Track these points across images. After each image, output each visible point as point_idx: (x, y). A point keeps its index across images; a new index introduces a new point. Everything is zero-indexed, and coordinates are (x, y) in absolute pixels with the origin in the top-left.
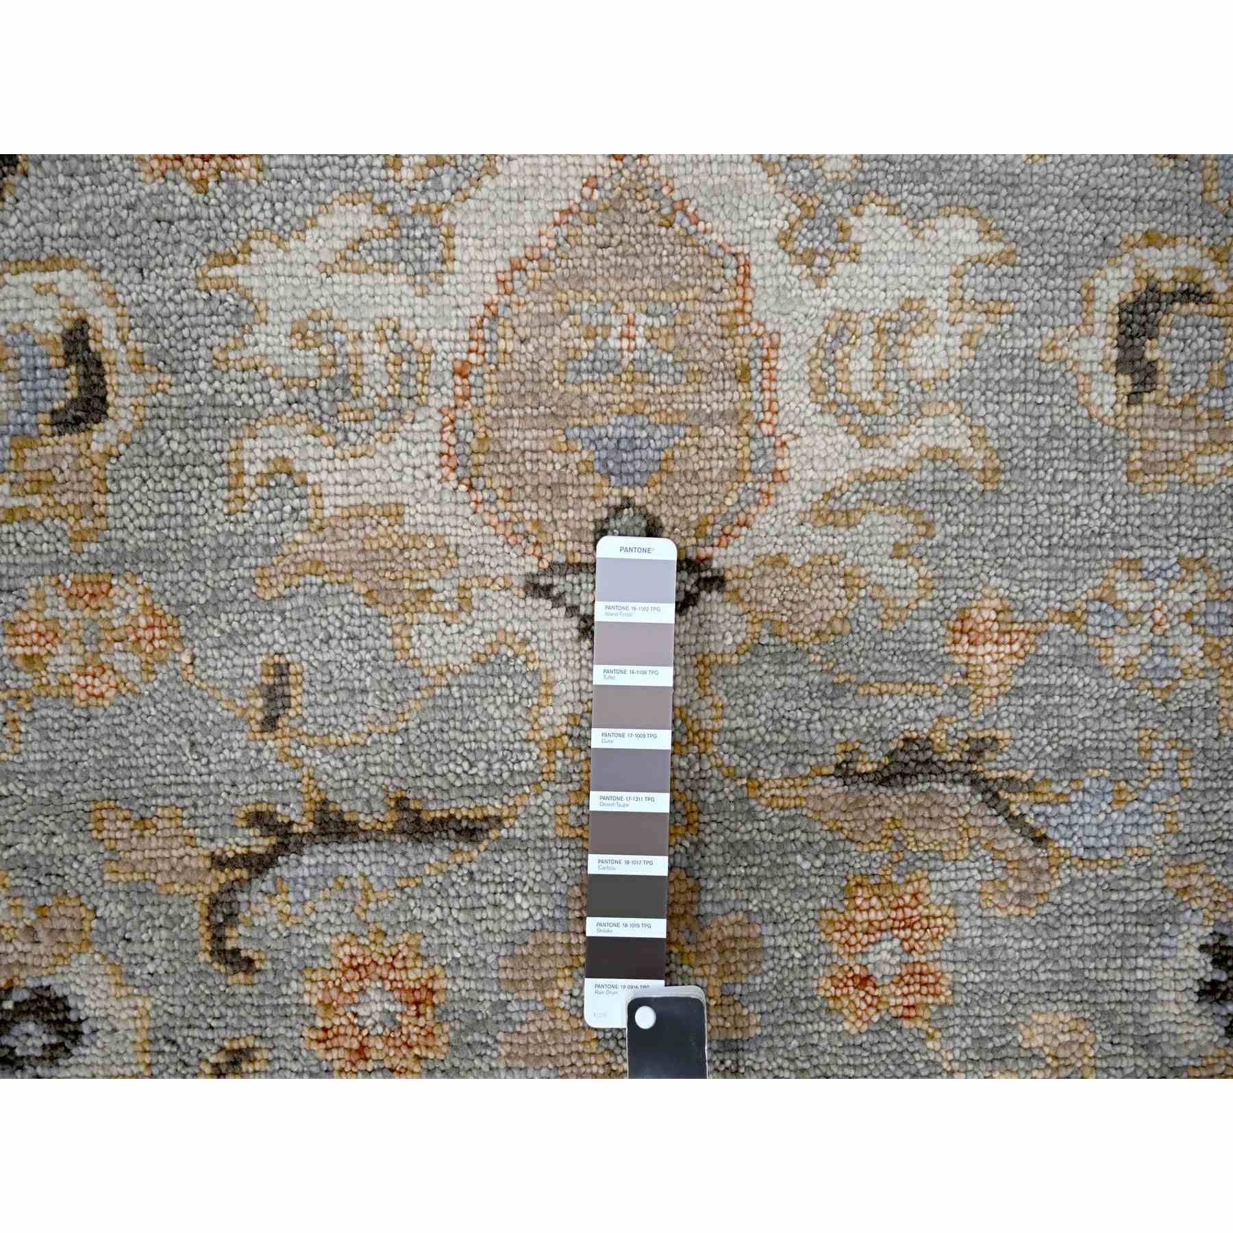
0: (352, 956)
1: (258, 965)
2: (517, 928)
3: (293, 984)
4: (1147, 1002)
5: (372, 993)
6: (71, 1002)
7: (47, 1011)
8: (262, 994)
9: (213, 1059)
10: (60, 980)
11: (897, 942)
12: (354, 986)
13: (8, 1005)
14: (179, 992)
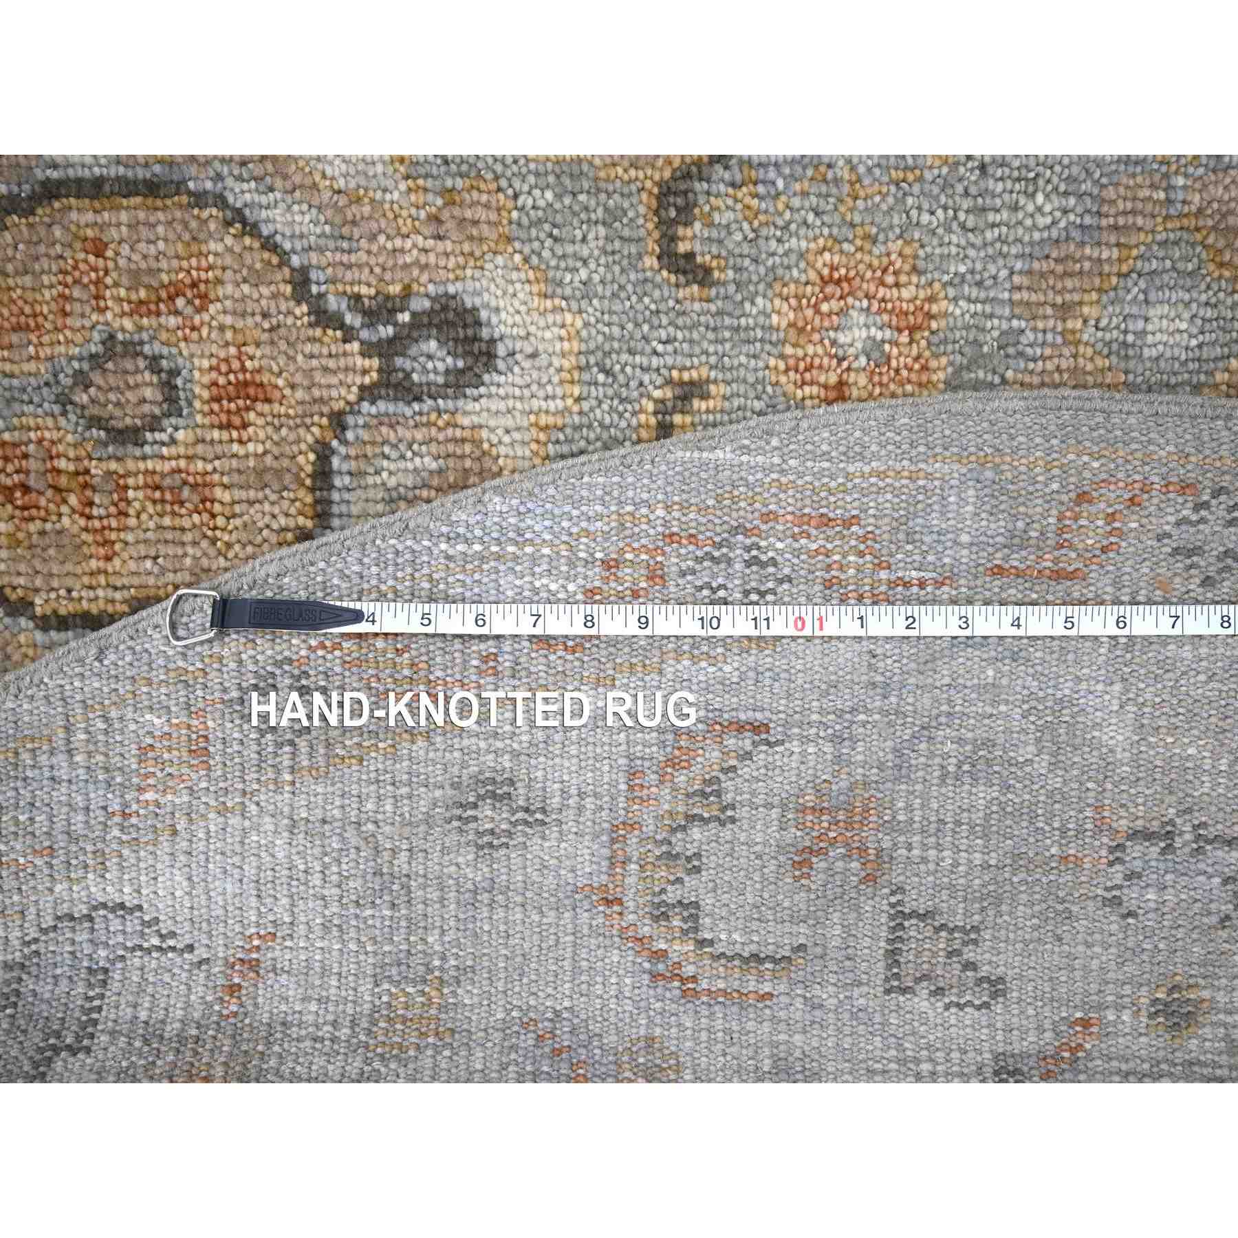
0: (833, 268)
1: (716, 274)
2: (1037, 236)
3: (760, 301)
5: (854, 313)
6: (484, 315)
7: (453, 324)
8: (720, 313)
9: (657, 394)
10: (470, 285)
12: (835, 305)
13: (404, 317)
14: (617, 307)
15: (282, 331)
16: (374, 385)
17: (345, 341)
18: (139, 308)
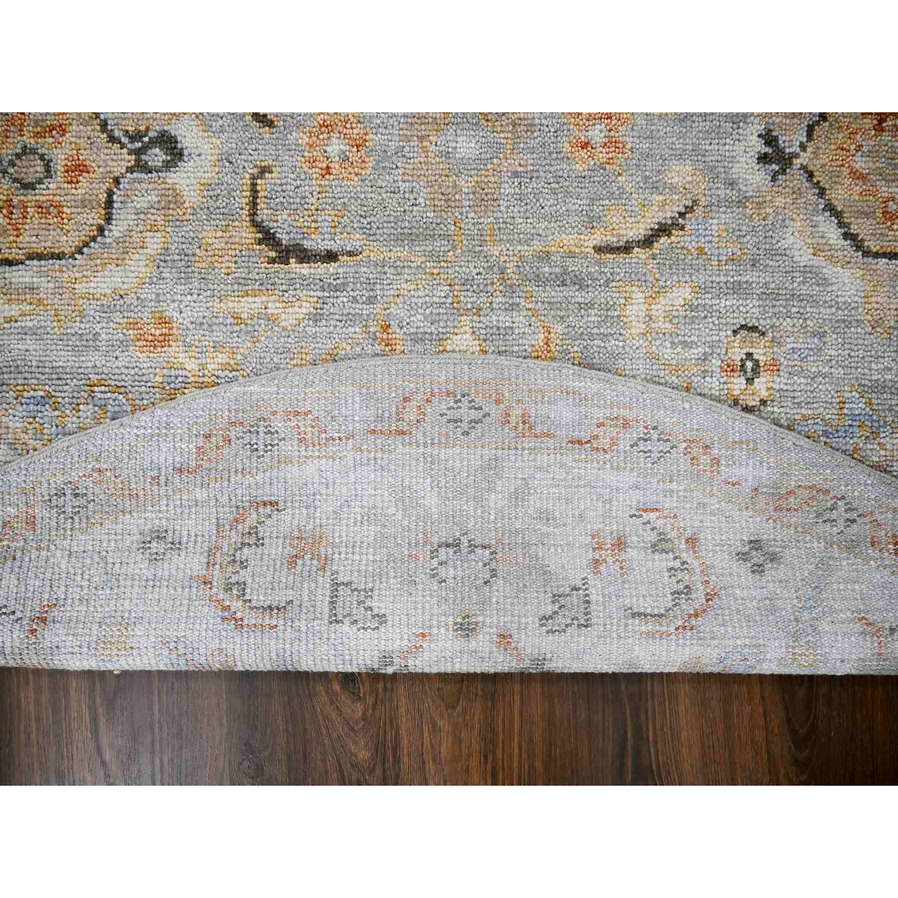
0: (325, 121)
1: (276, 123)
3: (294, 134)
4: (732, 162)
5: (333, 139)
6: (179, 139)
7: (166, 142)
8: (277, 139)
9: (250, 171)
10: (174, 127)
11: (603, 125)
12: (326, 136)
13: (146, 139)
14: (234, 136)
15: (96, 144)
16: (133, 166)
17: (121, 148)
18: (37, 135)
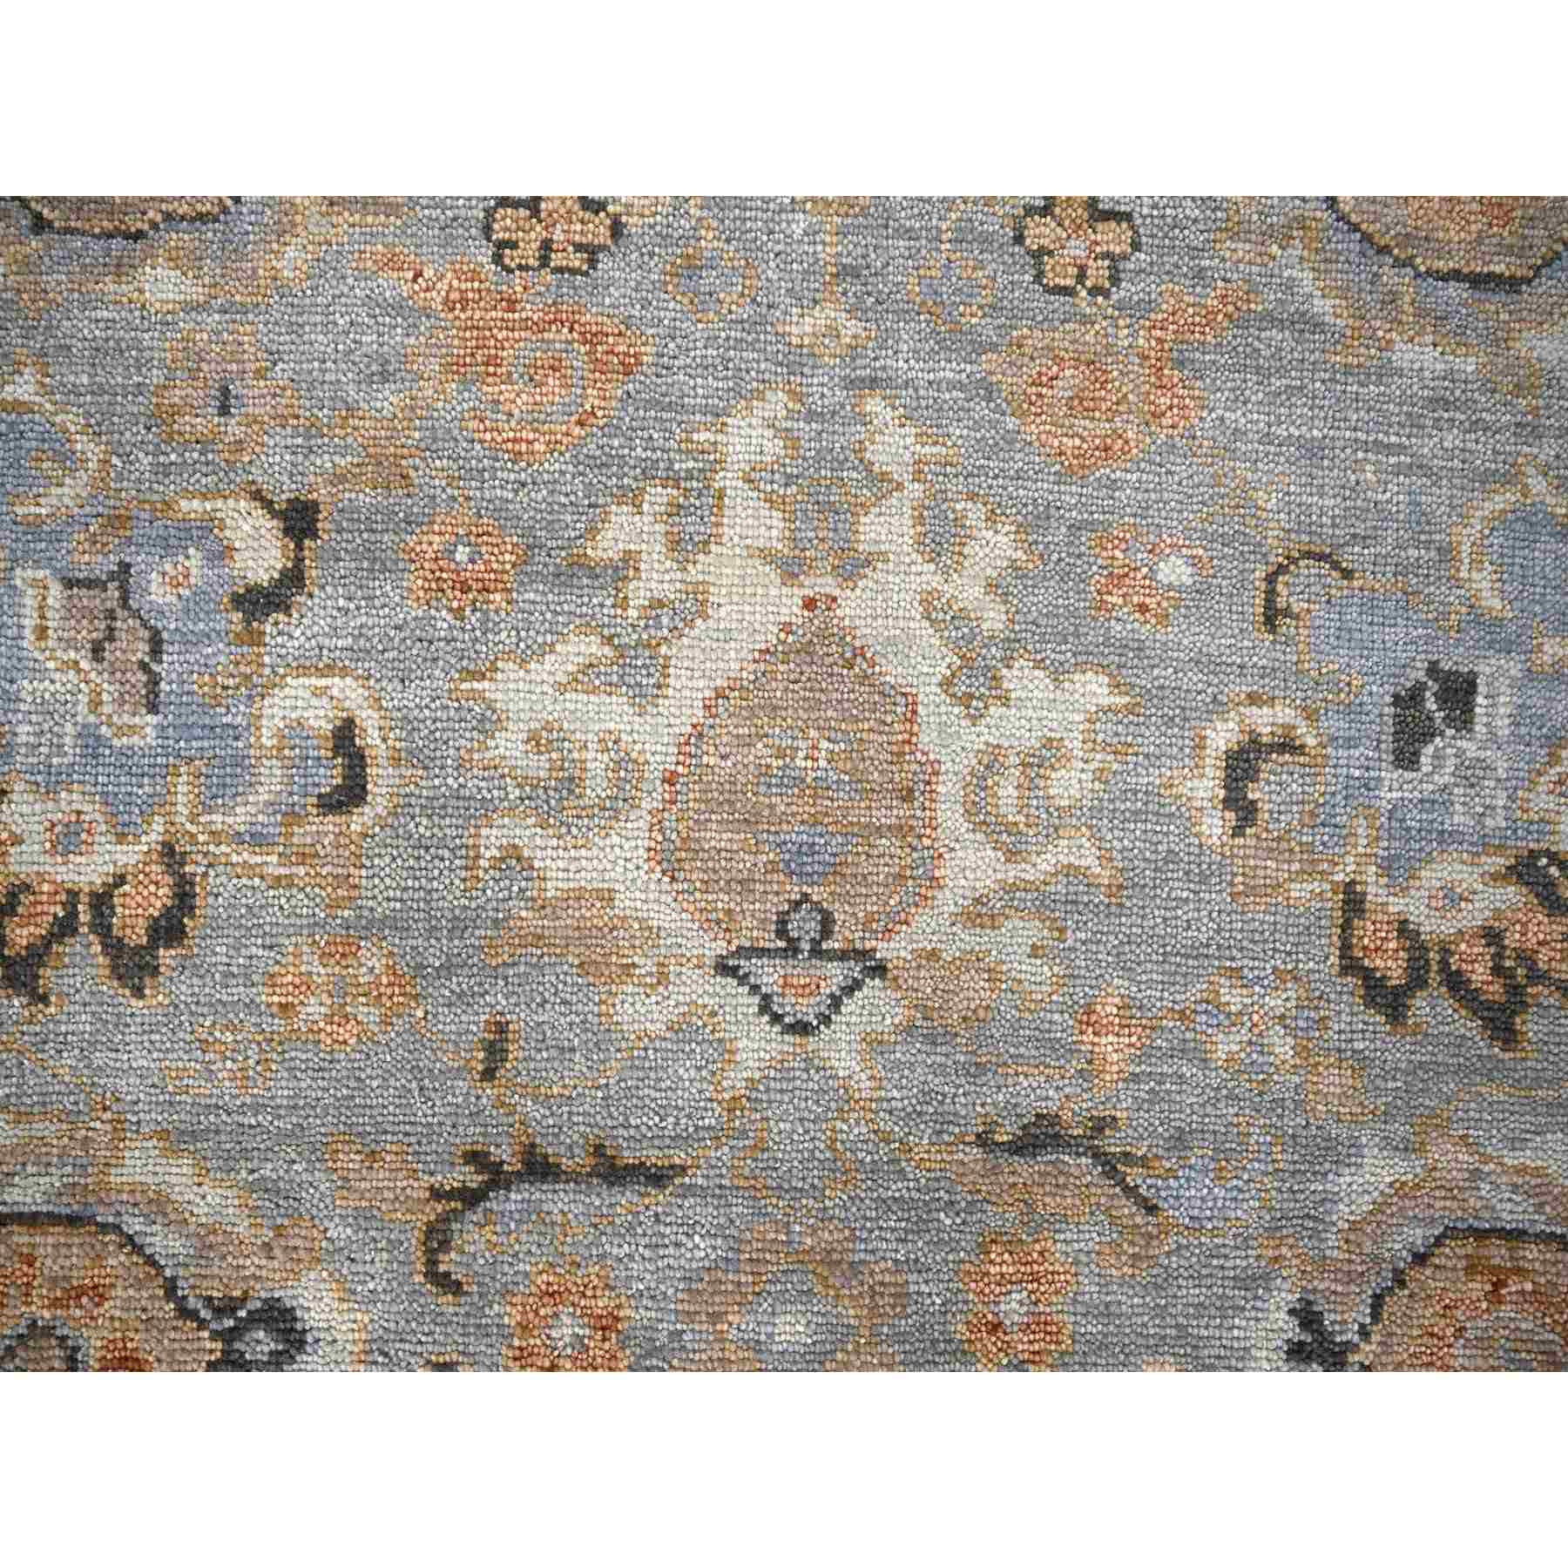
0: (548, 1284)
1: (465, 1288)
2: (694, 1265)
3: (496, 1307)
4: (1242, 1358)
5: (564, 1317)
6: (299, 1313)
7: (276, 1320)
8: (467, 1314)
10: (290, 1292)
11: (1025, 1293)
12: (549, 1311)
13: (242, 1314)
14: (394, 1309)
15: (155, 1322)
16: (218, 1361)
17: (199, 1329)
18: (55, 1303)
